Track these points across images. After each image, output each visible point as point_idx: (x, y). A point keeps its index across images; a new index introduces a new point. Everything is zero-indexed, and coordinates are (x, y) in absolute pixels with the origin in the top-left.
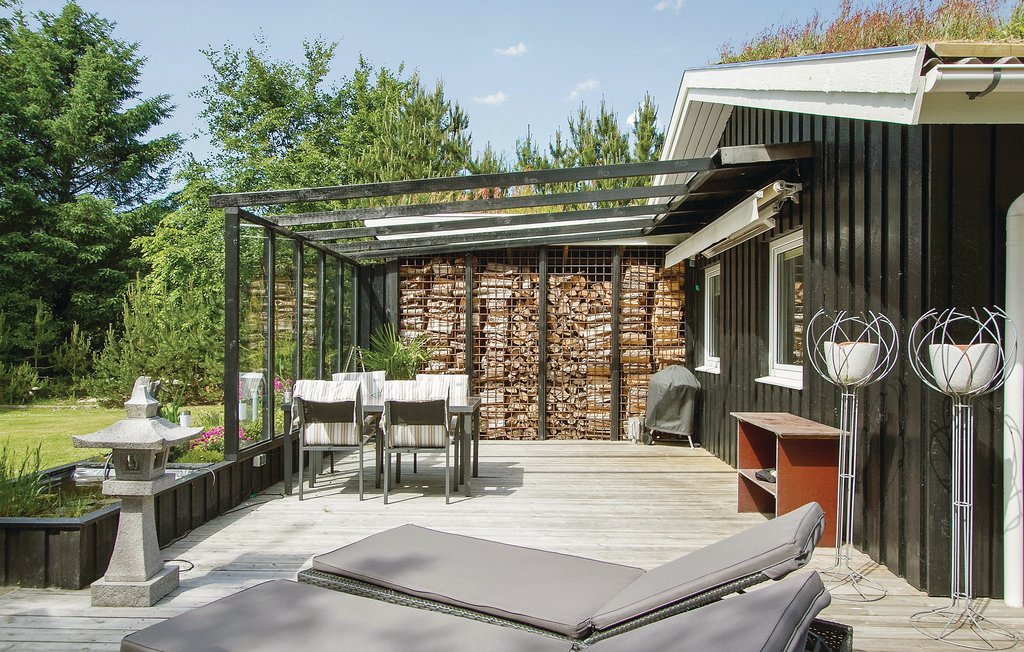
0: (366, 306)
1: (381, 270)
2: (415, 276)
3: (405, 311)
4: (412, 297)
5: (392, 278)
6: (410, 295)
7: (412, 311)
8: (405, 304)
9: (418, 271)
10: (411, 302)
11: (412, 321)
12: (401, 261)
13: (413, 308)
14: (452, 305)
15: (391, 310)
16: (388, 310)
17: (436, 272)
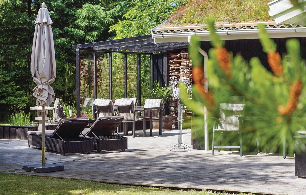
0: (156, 71)
1: (161, 56)
2: (174, 58)
3: (171, 73)
4: (173, 67)
5: (165, 59)
6: (172, 66)
7: (173, 73)
8: (170, 70)
9: (175, 56)
10: (173, 69)
11: (173, 77)
12: (168, 52)
13: (173, 72)
14: (189, 70)
15: (165, 74)
16: (164, 73)
17: (182, 56)
